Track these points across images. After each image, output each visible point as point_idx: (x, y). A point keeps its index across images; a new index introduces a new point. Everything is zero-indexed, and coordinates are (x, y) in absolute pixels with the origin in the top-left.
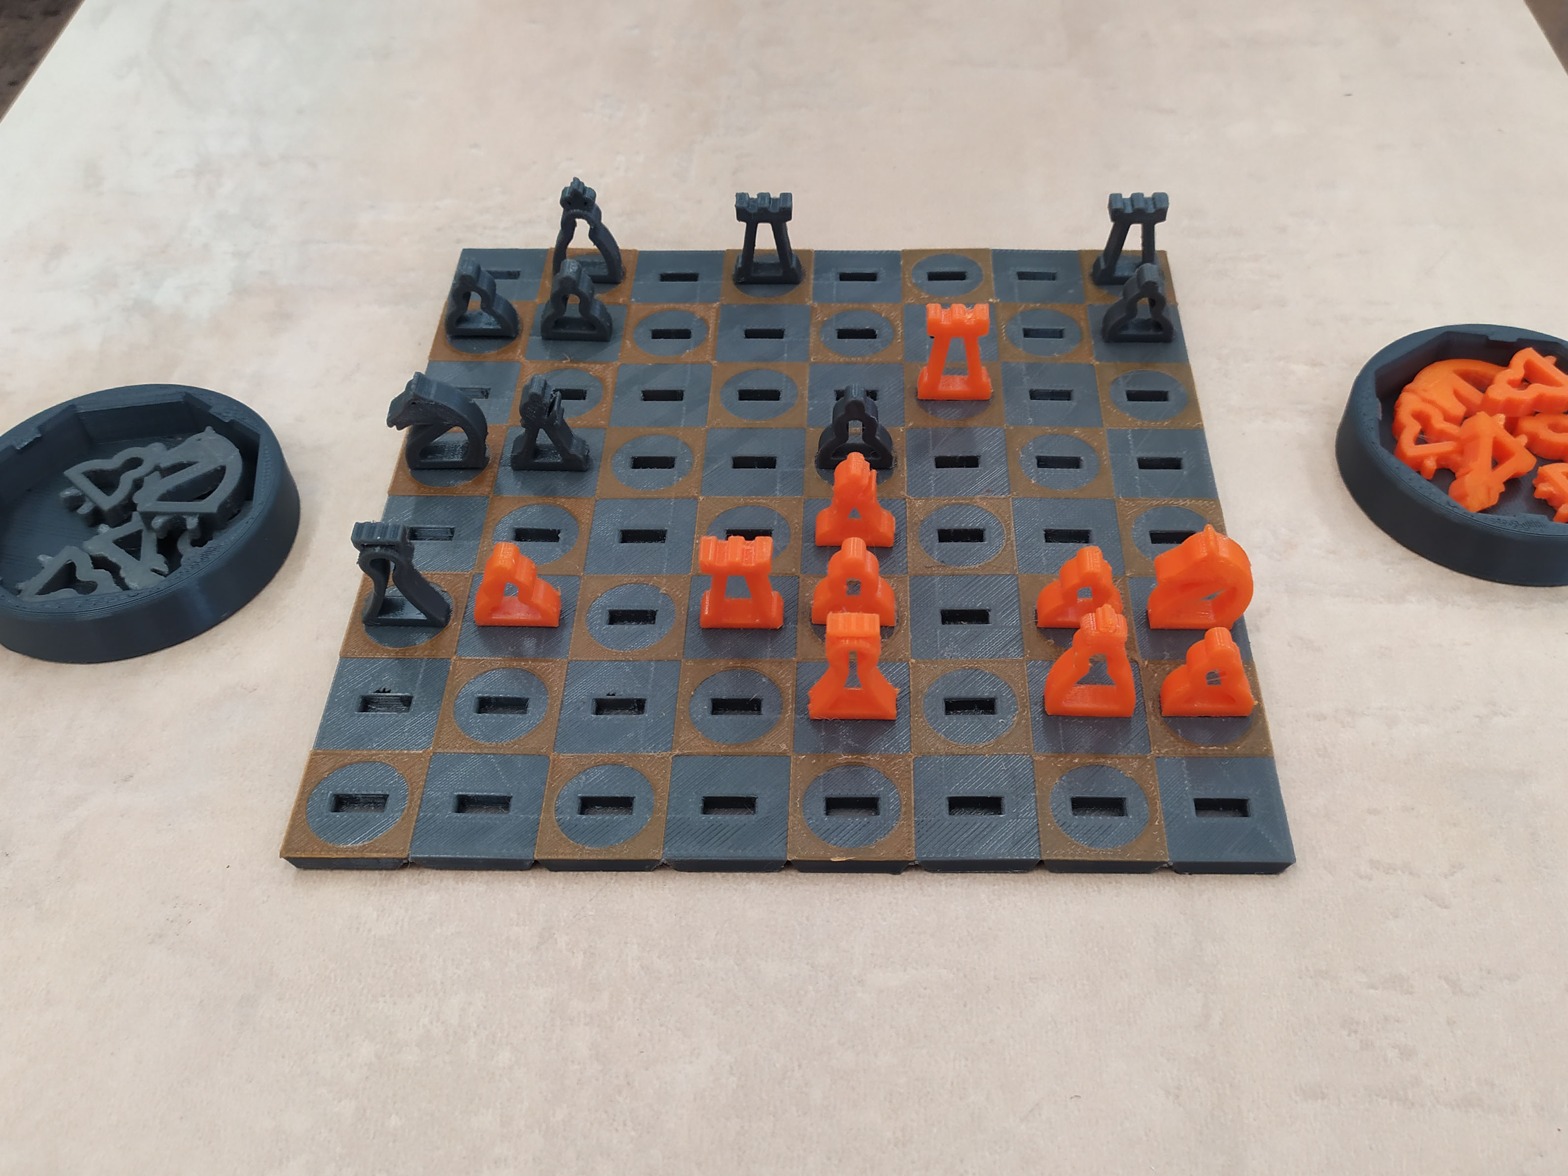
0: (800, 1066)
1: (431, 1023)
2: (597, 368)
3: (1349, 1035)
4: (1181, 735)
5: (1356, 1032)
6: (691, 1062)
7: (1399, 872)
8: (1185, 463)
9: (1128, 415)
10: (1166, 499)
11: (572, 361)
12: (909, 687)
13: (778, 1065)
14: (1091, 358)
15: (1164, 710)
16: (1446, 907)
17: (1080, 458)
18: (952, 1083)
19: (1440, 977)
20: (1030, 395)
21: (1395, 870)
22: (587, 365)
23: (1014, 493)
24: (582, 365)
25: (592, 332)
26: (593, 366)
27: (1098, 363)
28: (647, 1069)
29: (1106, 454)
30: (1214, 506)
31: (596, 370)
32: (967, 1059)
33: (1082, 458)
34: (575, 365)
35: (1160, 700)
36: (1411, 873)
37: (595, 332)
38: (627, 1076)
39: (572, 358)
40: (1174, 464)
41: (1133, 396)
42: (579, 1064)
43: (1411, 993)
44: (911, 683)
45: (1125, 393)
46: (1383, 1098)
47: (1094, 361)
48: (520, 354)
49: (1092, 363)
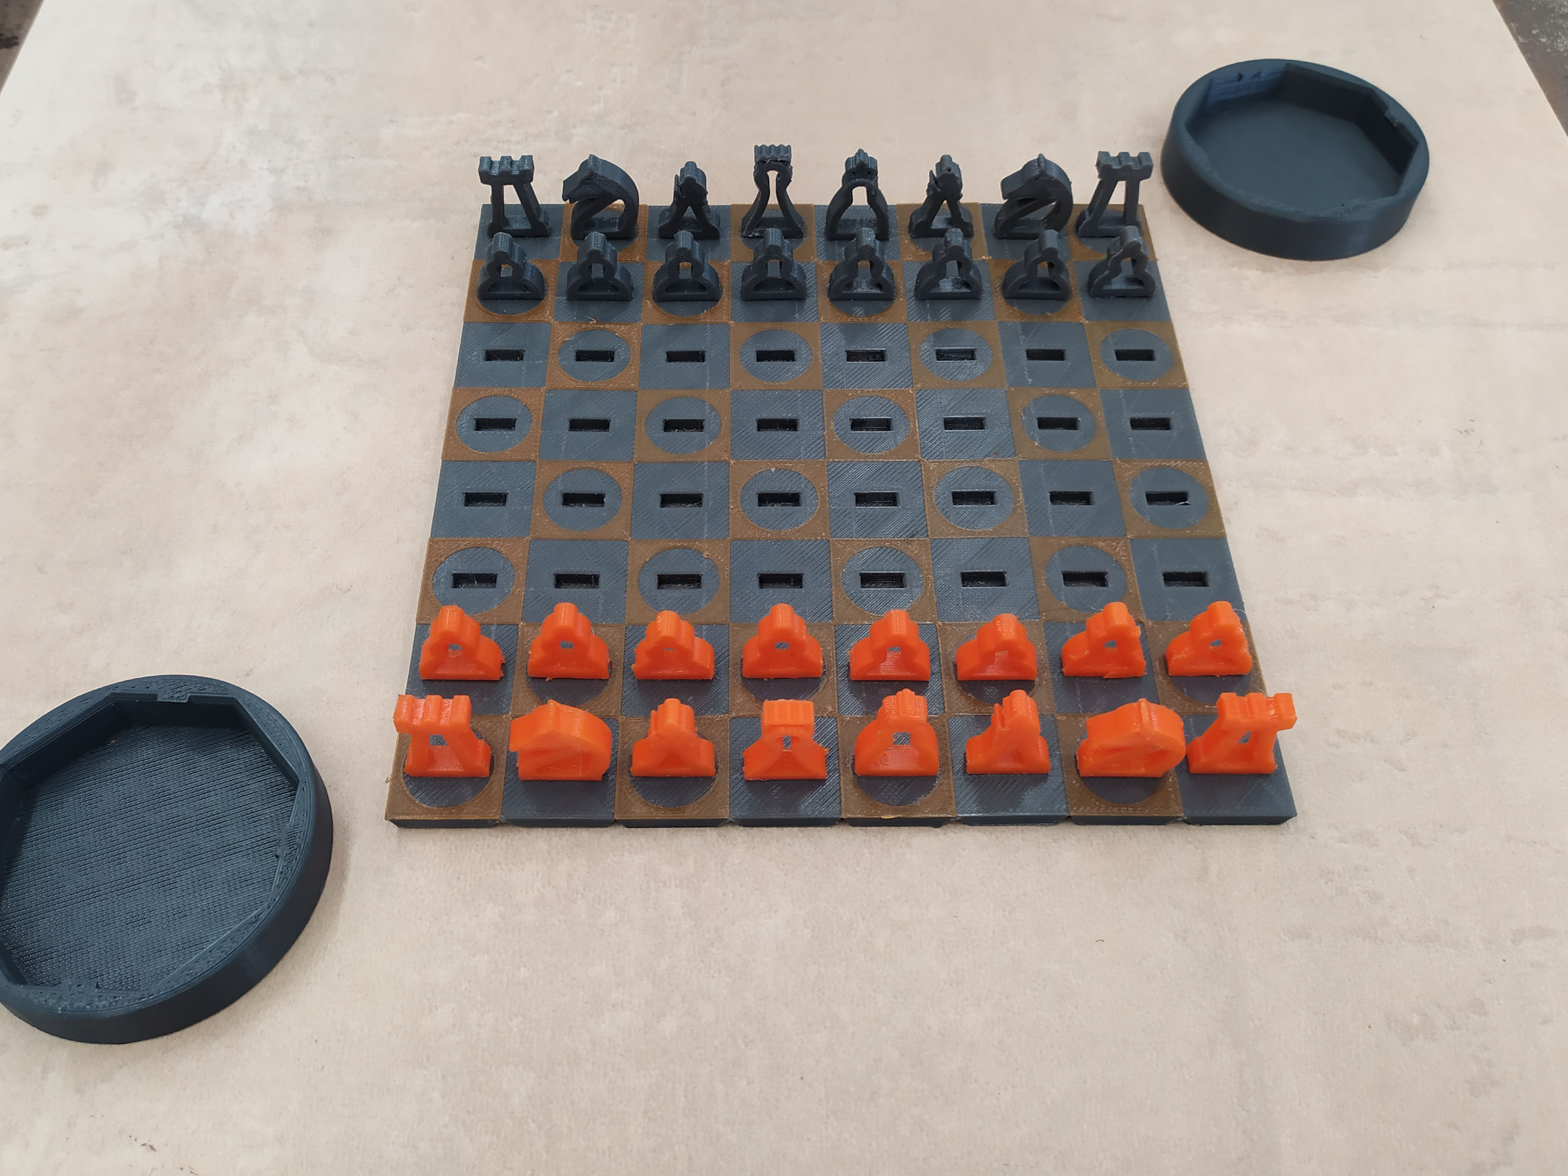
0: (863, 919)
1: (544, 888)
2: (622, 329)
3: (1326, 883)
4: (1187, 693)
5: (1332, 881)
6: (770, 918)
7: (1362, 740)
8: (1173, 423)
9: (1118, 374)
10: (1159, 460)
11: (598, 323)
12: (938, 649)
13: (845, 919)
14: (1081, 317)
15: (1170, 670)
16: (1403, 770)
17: (1077, 418)
18: (994, 932)
19: (1400, 832)
20: (1027, 355)
21: (1358, 738)
22: (612, 326)
23: (1020, 455)
24: (607, 326)
25: (615, 293)
26: (618, 327)
27: (1087, 322)
28: (733, 924)
29: (1100, 415)
30: (1203, 467)
31: (621, 331)
32: (1004, 910)
33: (1079, 419)
34: (602, 326)
35: (1165, 661)
36: (1372, 741)
37: (619, 293)
38: (717, 930)
39: (598, 319)
40: (1164, 424)
41: (1122, 355)
42: (675, 920)
43: (1376, 846)
44: (940, 645)
45: (1114, 352)
46: (1357, 937)
47: (1084, 320)
48: (549, 315)
49: (1081, 322)
